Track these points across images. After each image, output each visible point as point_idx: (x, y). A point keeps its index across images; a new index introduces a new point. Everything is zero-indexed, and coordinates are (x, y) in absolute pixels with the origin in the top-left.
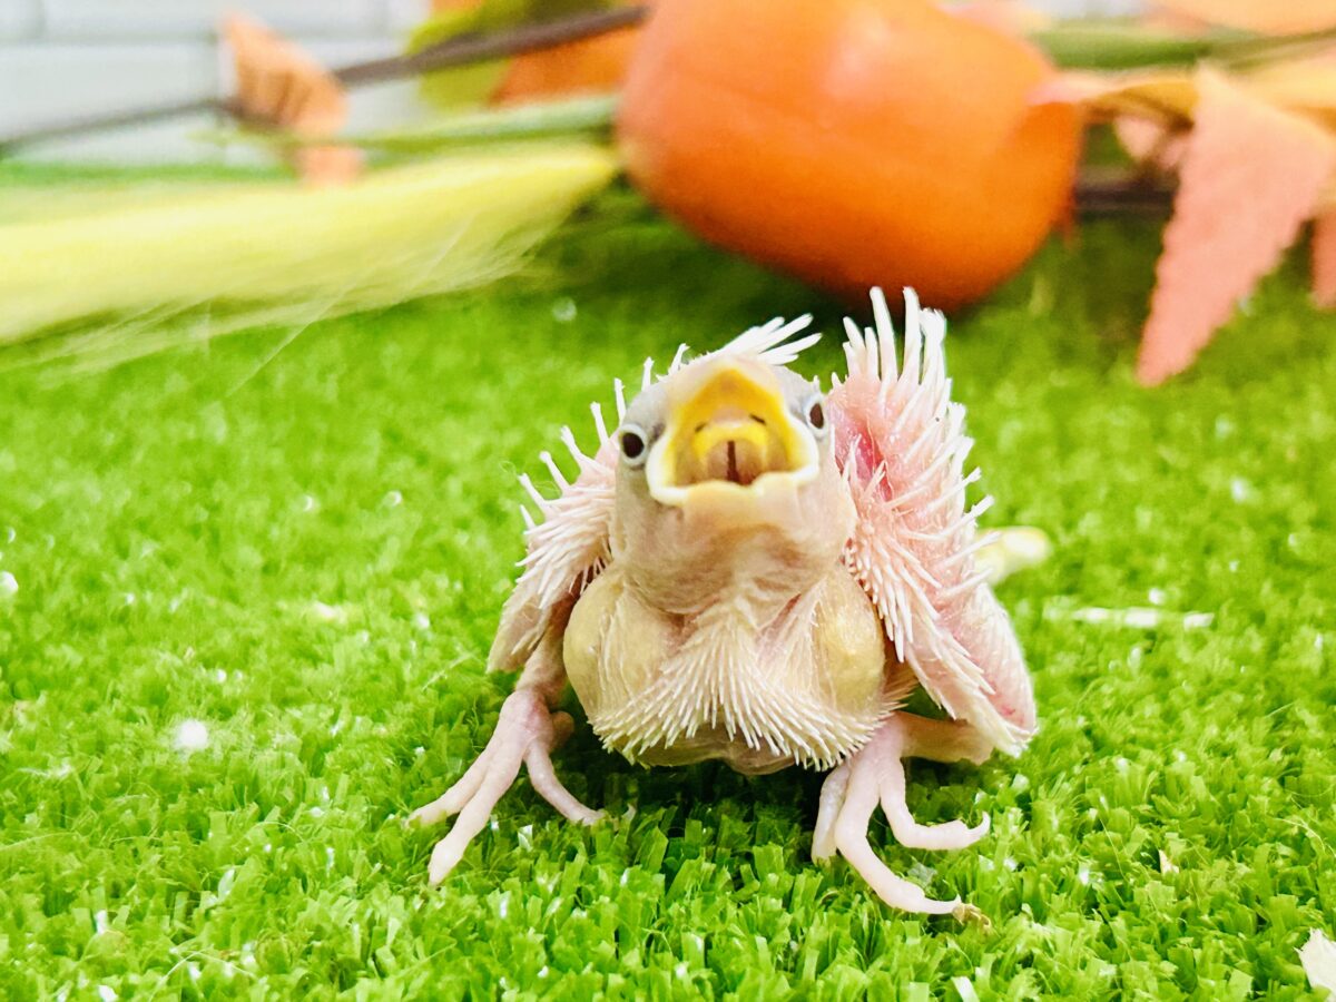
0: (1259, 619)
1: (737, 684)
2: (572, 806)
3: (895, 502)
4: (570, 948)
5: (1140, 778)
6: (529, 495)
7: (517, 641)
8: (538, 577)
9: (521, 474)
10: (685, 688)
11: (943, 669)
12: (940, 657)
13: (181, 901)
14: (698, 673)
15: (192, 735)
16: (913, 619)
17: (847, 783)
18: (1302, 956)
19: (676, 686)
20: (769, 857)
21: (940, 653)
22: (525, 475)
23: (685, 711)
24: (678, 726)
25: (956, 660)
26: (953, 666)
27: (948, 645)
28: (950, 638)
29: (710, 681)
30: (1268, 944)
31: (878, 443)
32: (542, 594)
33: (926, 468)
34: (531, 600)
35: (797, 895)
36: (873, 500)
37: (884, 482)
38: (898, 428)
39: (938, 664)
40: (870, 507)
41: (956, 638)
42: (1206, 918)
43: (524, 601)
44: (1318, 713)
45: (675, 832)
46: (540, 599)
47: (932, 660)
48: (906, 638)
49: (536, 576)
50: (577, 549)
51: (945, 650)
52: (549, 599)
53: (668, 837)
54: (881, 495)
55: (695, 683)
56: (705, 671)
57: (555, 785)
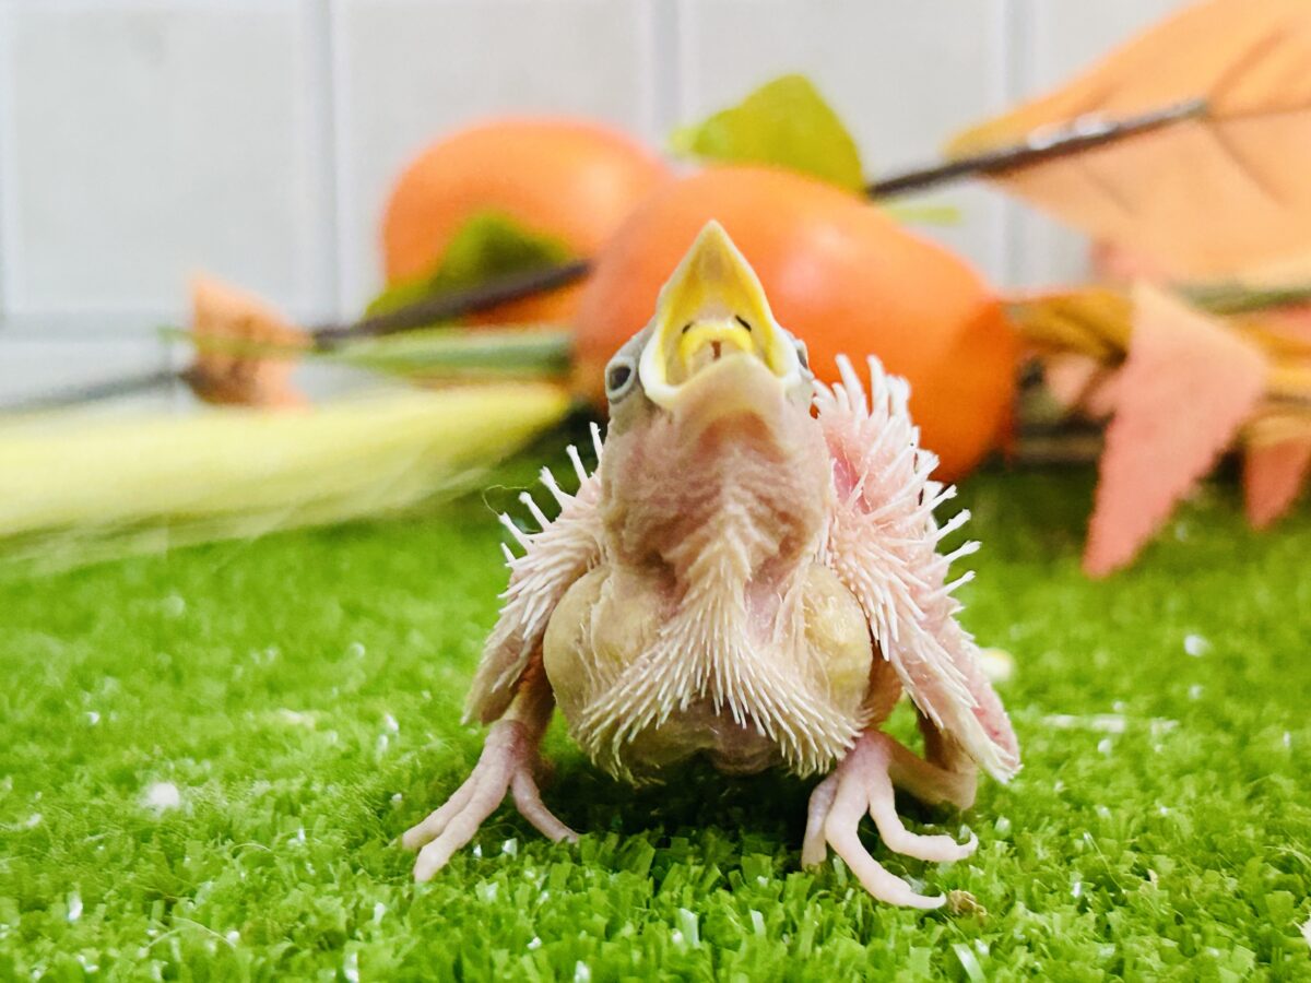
0: (1226, 726)
1: (731, 647)
2: (556, 828)
3: (873, 516)
4: (564, 918)
5: (1123, 824)
6: (511, 535)
7: (496, 680)
8: (521, 609)
9: (501, 514)
10: (680, 650)
11: (927, 673)
12: (925, 659)
13: (158, 906)
14: (695, 632)
15: (162, 796)
16: (898, 621)
17: (835, 793)
18: (1303, 931)
19: (672, 649)
20: (759, 864)
21: (925, 655)
22: (505, 514)
23: (680, 678)
24: (674, 696)
25: (939, 663)
26: (937, 668)
27: (931, 649)
28: (932, 640)
29: (706, 643)
30: (1268, 926)
31: (855, 465)
32: (526, 625)
33: (903, 485)
34: (514, 633)
35: (789, 892)
36: (853, 515)
37: (862, 499)
38: (873, 451)
39: (923, 668)
40: (850, 520)
41: (939, 643)
42: (1202, 911)
43: (507, 633)
44: (1292, 777)
45: (663, 844)
46: (524, 630)
47: (916, 662)
48: (891, 638)
49: (519, 608)
50: (558, 576)
51: (927, 651)
52: (532, 630)
53: (655, 848)
54: (859, 510)
55: (692, 643)
56: (701, 631)
57: (539, 808)
